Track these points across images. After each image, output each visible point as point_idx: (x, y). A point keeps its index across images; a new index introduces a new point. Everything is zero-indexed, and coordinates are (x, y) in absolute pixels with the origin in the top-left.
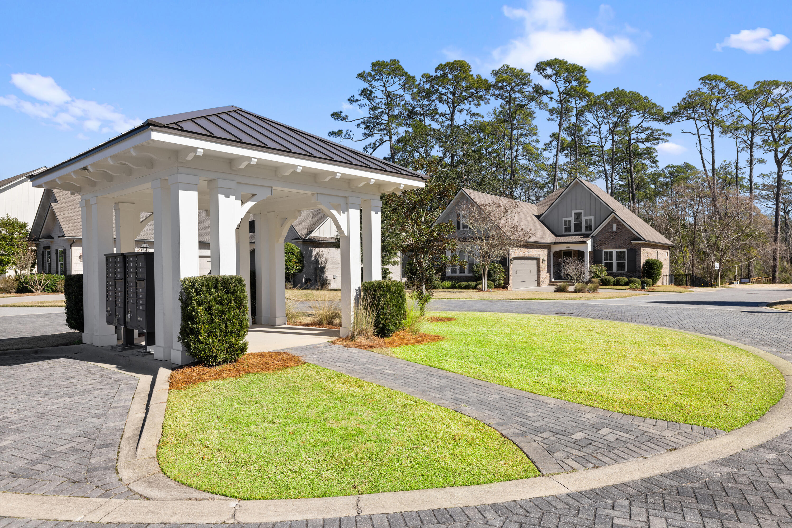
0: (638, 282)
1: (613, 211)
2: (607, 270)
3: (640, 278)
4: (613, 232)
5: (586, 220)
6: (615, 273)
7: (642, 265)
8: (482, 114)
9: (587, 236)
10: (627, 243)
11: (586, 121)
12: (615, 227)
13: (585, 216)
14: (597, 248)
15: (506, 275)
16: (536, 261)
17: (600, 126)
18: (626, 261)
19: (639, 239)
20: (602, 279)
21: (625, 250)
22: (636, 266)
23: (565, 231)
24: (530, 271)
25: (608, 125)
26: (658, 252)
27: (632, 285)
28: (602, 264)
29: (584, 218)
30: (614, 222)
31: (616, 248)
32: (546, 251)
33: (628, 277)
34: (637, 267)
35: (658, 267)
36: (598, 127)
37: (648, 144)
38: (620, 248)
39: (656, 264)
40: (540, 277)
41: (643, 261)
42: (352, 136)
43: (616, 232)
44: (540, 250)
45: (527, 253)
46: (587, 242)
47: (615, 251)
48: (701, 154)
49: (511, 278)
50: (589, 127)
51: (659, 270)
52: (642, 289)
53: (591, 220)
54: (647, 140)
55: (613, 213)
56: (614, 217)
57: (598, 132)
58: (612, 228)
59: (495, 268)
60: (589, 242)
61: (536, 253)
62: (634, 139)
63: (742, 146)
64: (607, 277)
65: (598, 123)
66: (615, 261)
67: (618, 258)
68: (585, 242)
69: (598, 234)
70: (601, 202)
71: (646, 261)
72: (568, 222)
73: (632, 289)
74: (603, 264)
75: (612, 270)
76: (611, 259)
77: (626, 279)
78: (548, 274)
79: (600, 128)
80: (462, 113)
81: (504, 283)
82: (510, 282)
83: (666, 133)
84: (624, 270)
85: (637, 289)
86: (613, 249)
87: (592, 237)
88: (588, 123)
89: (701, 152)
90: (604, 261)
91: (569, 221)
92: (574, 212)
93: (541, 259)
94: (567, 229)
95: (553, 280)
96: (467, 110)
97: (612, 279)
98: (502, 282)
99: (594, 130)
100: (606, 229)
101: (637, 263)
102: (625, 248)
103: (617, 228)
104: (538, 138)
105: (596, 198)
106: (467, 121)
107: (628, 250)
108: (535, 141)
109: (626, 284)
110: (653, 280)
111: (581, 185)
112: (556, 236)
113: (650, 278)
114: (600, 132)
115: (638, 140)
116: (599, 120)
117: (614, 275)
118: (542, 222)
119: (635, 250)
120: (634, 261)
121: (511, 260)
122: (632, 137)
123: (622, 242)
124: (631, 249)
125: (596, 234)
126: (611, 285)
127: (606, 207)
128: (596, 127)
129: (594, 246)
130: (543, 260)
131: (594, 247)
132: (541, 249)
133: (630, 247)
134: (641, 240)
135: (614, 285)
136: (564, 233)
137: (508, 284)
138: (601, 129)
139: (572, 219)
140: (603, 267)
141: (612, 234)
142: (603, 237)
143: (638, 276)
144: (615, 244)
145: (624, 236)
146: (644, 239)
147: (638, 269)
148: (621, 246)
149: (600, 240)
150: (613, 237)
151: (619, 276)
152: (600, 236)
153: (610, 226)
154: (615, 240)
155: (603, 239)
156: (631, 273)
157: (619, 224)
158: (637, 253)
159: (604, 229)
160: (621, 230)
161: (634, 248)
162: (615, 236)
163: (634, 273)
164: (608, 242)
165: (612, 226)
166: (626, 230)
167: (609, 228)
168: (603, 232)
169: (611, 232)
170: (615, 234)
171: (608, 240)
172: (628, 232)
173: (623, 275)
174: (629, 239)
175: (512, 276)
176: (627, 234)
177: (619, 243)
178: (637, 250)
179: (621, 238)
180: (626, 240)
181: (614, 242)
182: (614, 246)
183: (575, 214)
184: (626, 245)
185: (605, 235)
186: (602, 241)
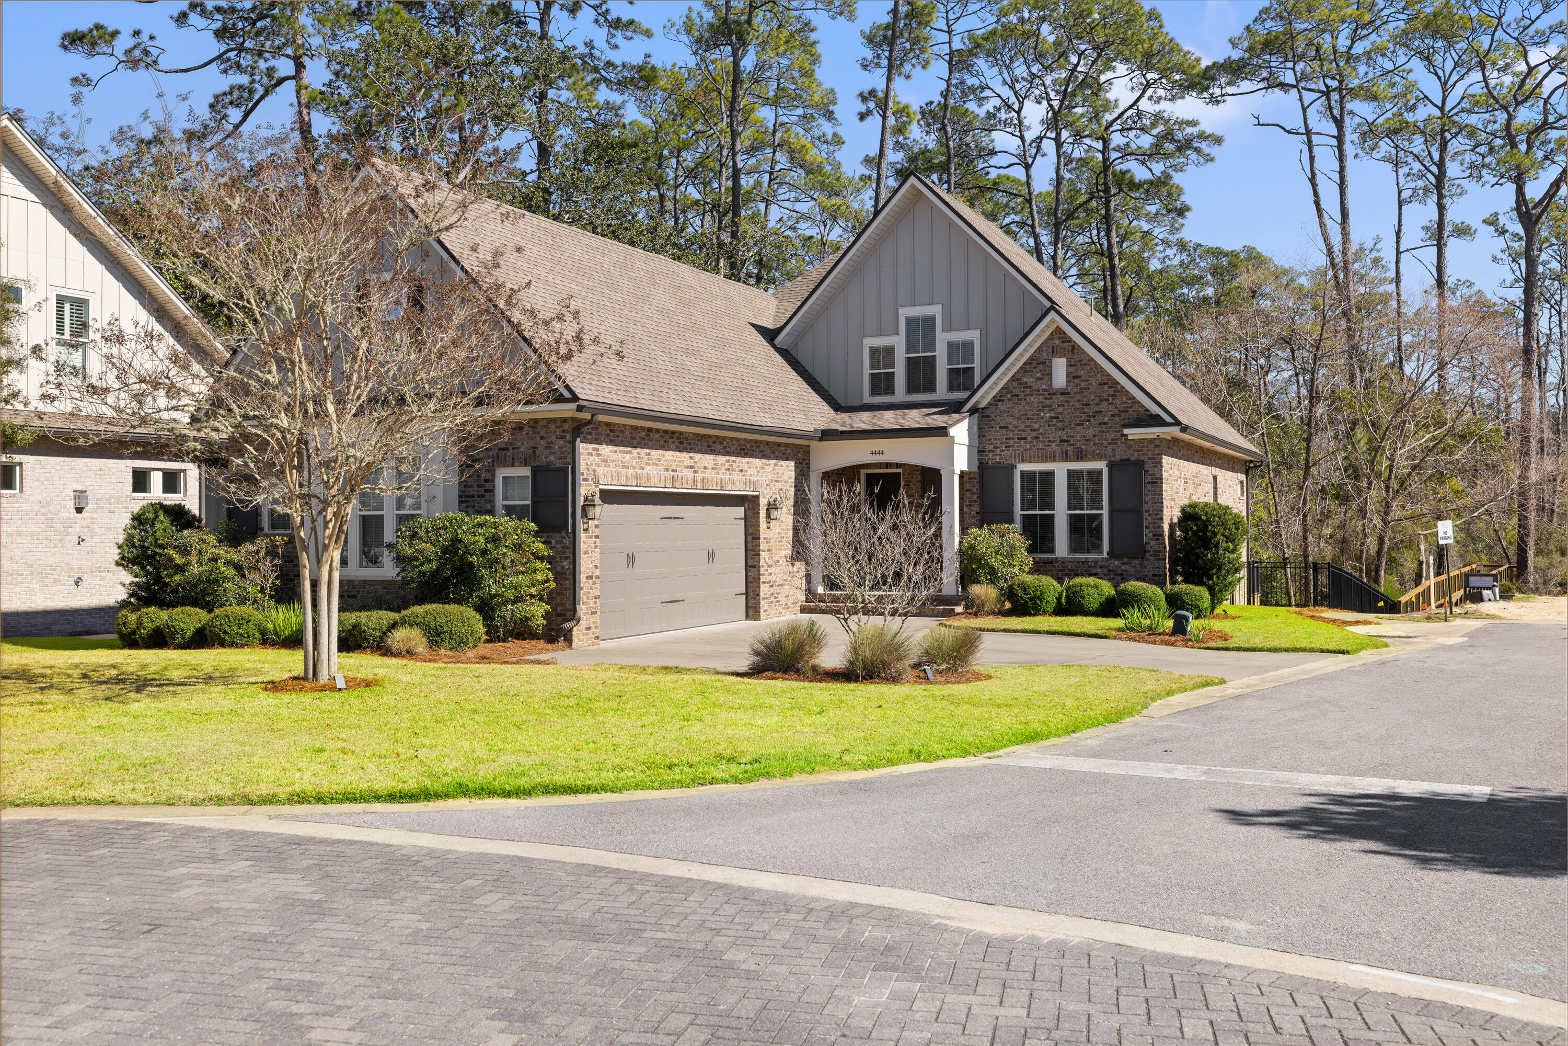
0: (1151, 600)
1: (1053, 307)
2: (1030, 550)
3: (1162, 584)
4: (1052, 393)
5: (952, 346)
6: (1063, 561)
7: (1166, 528)
8: (645, 25)
9: (954, 408)
10: (1110, 436)
11: (983, 88)
12: (1060, 367)
13: (948, 328)
14: (994, 458)
15: (559, 576)
16: (740, 511)
17: (1021, 104)
18: (1105, 512)
19: (1156, 421)
20: (1011, 588)
21: (1101, 465)
22: (1146, 531)
23: (875, 391)
24: (711, 556)
25: (1045, 103)
26: (1215, 478)
27: (1134, 616)
28: (1011, 521)
29: (942, 339)
30: (1055, 352)
31: (1066, 458)
32: (787, 470)
33: (1116, 578)
34: (1147, 534)
35: (1230, 539)
36: (1016, 107)
37: (1158, 168)
38: (1080, 456)
39: (1223, 524)
40: (757, 579)
41: (1171, 513)
42: (155, 52)
43: (1064, 393)
44: (756, 462)
45: (687, 474)
46: (952, 431)
47: (1060, 470)
48: (1314, 186)
49: (587, 592)
50: (989, 106)
51: (1233, 551)
52: (1173, 633)
53: (969, 345)
54: (1155, 152)
55: (1052, 314)
56: (1059, 330)
57: (1016, 122)
58: (1050, 375)
59: (495, 540)
60: (961, 431)
61: (736, 477)
62: (1118, 149)
63: (1412, 185)
64: (1028, 579)
65: (1016, 93)
66: (1061, 513)
67: (1074, 499)
68: (942, 431)
69: (998, 399)
70: (1006, 274)
71: (1183, 510)
72: (882, 356)
73: (1129, 632)
74: (1018, 524)
75: (1052, 550)
76: (1048, 501)
77: (1107, 589)
78: (800, 566)
79: (1021, 109)
80: (580, 14)
81: (546, 616)
82: (582, 609)
83: (1208, 132)
84: (1098, 547)
85: (1152, 634)
86: (1053, 459)
87: (973, 411)
88: (988, 93)
89: (1313, 180)
90: (1018, 512)
91: (889, 351)
92: (905, 312)
93: (763, 502)
94: (882, 384)
95: (820, 590)
96: (595, 8)
97: (1051, 587)
98: (538, 611)
99: (1003, 115)
100: (1028, 379)
101: (1147, 520)
102: (1099, 457)
103: (1071, 377)
104: (839, 130)
105: (987, 257)
106: (595, 44)
107: (1111, 466)
108: (829, 137)
109: (1109, 609)
110: (1211, 590)
111: (933, 207)
112: (837, 407)
113: (1202, 584)
114: (1020, 123)
115: (1126, 152)
116: (1018, 86)
117: (1060, 571)
118: (785, 353)
119: (1140, 464)
120: (1137, 511)
121: (589, 504)
122: (1113, 145)
123: (1090, 433)
124: (1125, 462)
125: (989, 398)
126: (1045, 613)
127: (1025, 292)
128: (1009, 107)
129: (979, 450)
130: (772, 506)
131: (981, 452)
132: (764, 456)
133: (1121, 453)
134: (1164, 424)
135: (1061, 611)
136: (868, 399)
137: (572, 615)
138: (1023, 114)
139: (898, 342)
140: (1015, 535)
141: (1048, 402)
142: (1015, 411)
143: (1154, 575)
144: (1062, 441)
145: (1097, 408)
146: (1172, 421)
147: (1152, 543)
148: (1084, 448)
149: (1006, 427)
150: (1053, 414)
151: (1077, 575)
152: (1003, 408)
153: (1041, 366)
154: (1060, 425)
155: (1015, 423)
156: (1126, 560)
157: (1076, 356)
158: (1146, 479)
159: (1017, 377)
160: (1083, 385)
161: (1136, 456)
162: (1061, 409)
163: (1136, 562)
164: (1034, 434)
165: (1050, 367)
166: (1105, 384)
167: (1038, 375)
168: (1016, 392)
169: (1044, 390)
170: (1062, 398)
171: (1036, 426)
172: (1111, 392)
173: (1093, 571)
174: (1117, 418)
175: (597, 577)
176: (1107, 400)
177: (1078, 437)
178: (1149, 465)
179: (1084, 417)
180: (1105, 424)
181: (1060, 433)
182: (1058, 450)
183: (912, 323)
184: (1105, 443)
185: (1023, 403)
186: (1011, 427)
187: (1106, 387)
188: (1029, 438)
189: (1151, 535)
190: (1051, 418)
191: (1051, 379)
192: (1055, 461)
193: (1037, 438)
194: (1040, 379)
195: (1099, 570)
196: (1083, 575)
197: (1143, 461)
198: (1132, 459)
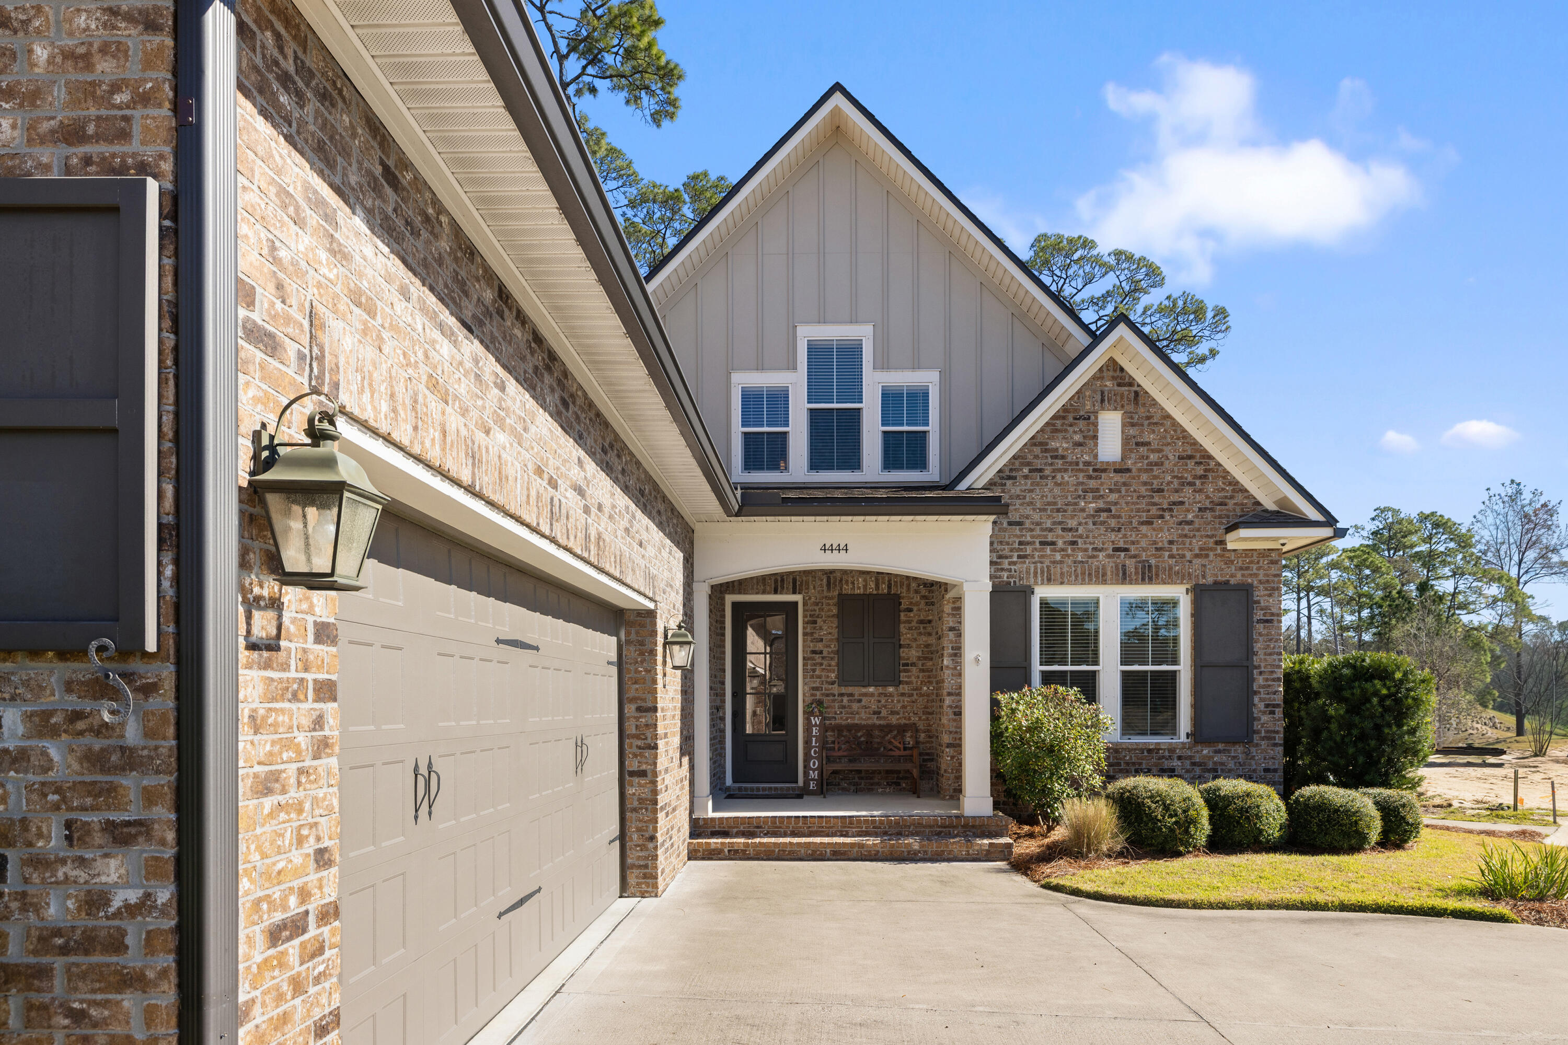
4: (1100, 470)
5: (889, 394)
10: (1197, 544)
13: (882, 364)
14: (997, 575)
18: (1184, 668)
19: (1290, 518)
21: (1179, 592)
22: (1254, 700)
23: (751, 462)
28: (1023, 685)
29: (873, 381)
30: (1105, 400)
31: (1124, 577)
33: (1203, 774)
34: (1256, 704)
38: (1147, 575)
43: (1119, 469)
47: (1111, 600)
55: (1121, 331)
58: (1095, 438)
66: (1109, 668)
67: (1133, 647)
72: (766, 405)
74: (1032, 691)
76: (1086, 649)
84: (1170, 727)
86: (1100, 578)
90: (1036, 668)
91: (779, 397)
92: (807, 333)
94: (765, 451)
100: (1058, 444)
101: (1256, 682)
102: (1171, 578)
103: (1130, 444)
107: (1199, 593)
119: (1246, 590)
120: (1240, 667)
123: (1164, 537)
124: (1221, 587)
133: (1214, 572)
134: (1304, 523)
136: (739, 475)
139: (795, 383)
141: (1092, 484)
142: (1036, 496)
143: (1266, 770)
144: (1116, 550)
145: (1175, 498)
146: (1321, 518)
147: (1265, 718)
148: (1153, 561)
149: (1019, 524)
150: (1101, 504)
151: (1137, 772)
152: (1016, 490)
153: (1081, 423)
154: (1113, 523)
155: (1036, 517)
156: (1221, 746)
157: (1141, 410)
158: (1259, 615)
159: (1039, 439)
160: (1153, 457)
161: (1238, 578)
162: (1113, 497)
163: (1238, 750)
164: (1069, 537)
165: (1096, 425)
166: (1190, 457)
167: (1077, 438)
168: (1038, 464)
169: (1087, 464)
170: (1118, 478)
171: (1072, 523)
172: (1200, 471)
173: (1167, 764)
174: (1208, 515)
175: (329, 913)
176: (1191, 484)
177: (1144, 543)
178: (1260, 594)
179: (1154, 511)
180: (1190, 523)
181: (1113, 536)
182: (1110, 564)
183: (817, 352)
184: (1188, 555)
185: (1050, 484)
186: (1028, 524)
187: (1191, 464)
188: (1060, 543)
189: (1261, 706)
190: (1099, 510)
191: (1096, 445)
192: (1104, 582)
193: (1074, 543)
194: (1080, 444)
195: (1176, 763)
196: (1148, 772)
197: (1251, 585)
198: (1233, 581)
